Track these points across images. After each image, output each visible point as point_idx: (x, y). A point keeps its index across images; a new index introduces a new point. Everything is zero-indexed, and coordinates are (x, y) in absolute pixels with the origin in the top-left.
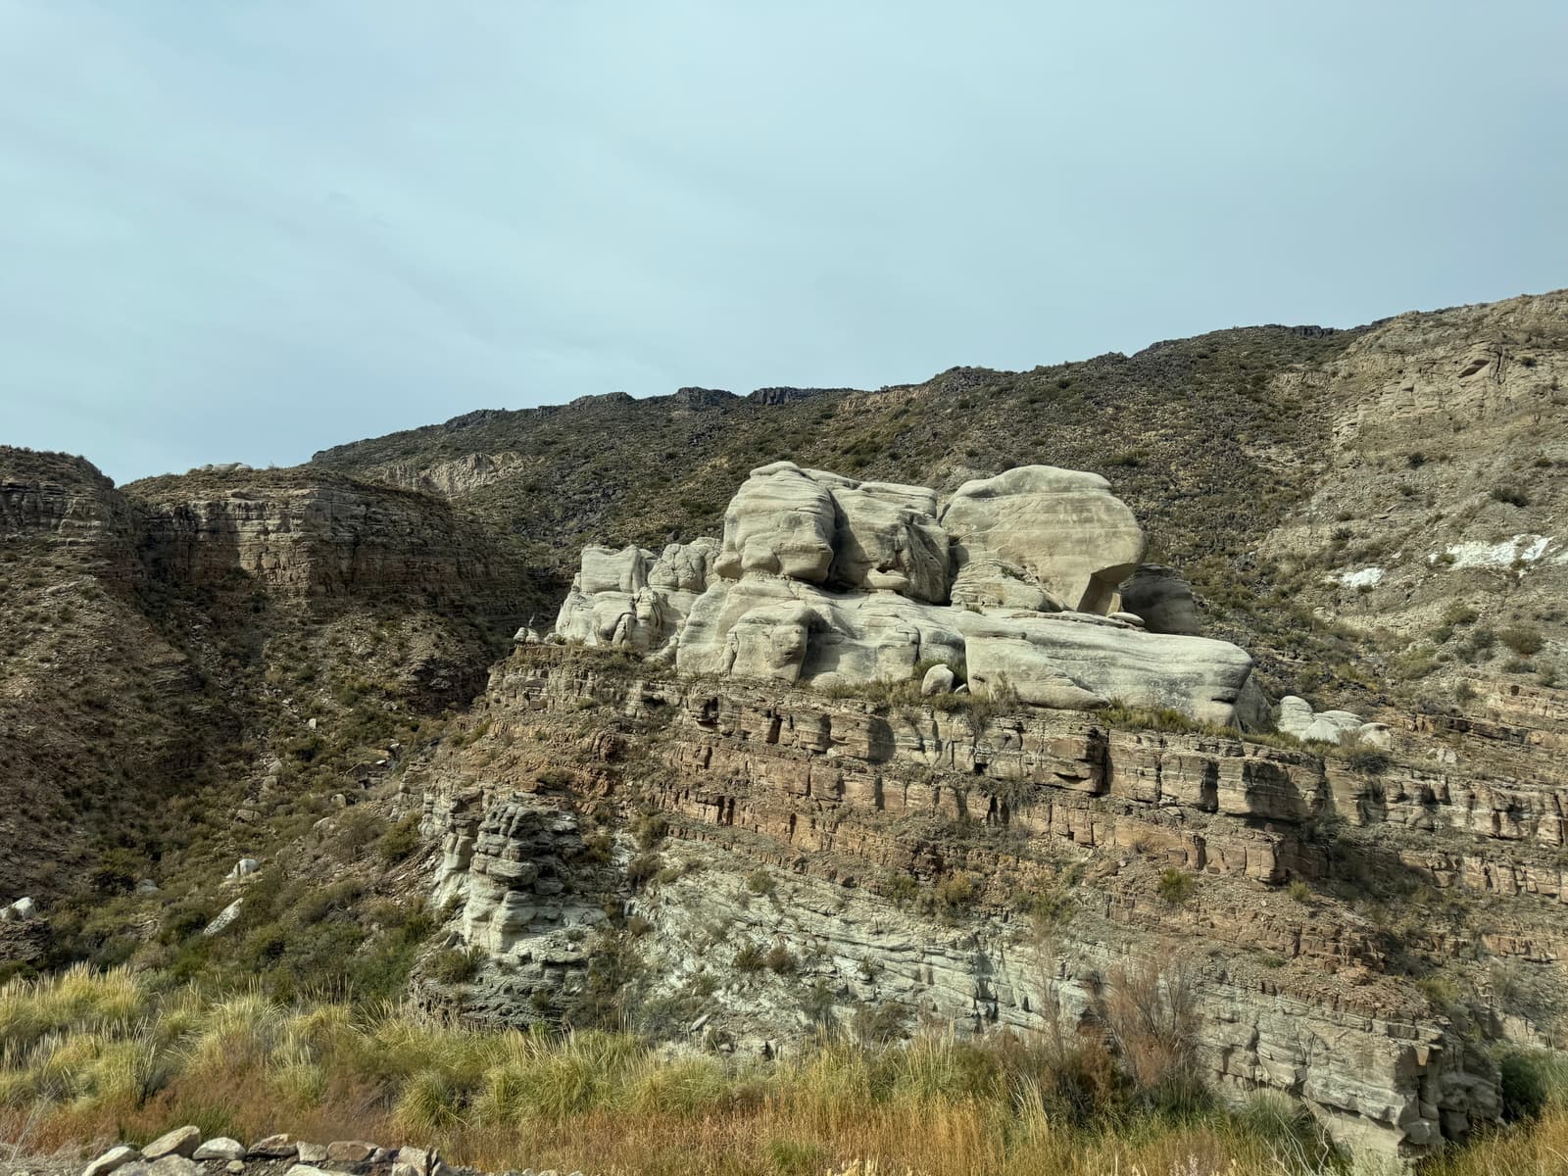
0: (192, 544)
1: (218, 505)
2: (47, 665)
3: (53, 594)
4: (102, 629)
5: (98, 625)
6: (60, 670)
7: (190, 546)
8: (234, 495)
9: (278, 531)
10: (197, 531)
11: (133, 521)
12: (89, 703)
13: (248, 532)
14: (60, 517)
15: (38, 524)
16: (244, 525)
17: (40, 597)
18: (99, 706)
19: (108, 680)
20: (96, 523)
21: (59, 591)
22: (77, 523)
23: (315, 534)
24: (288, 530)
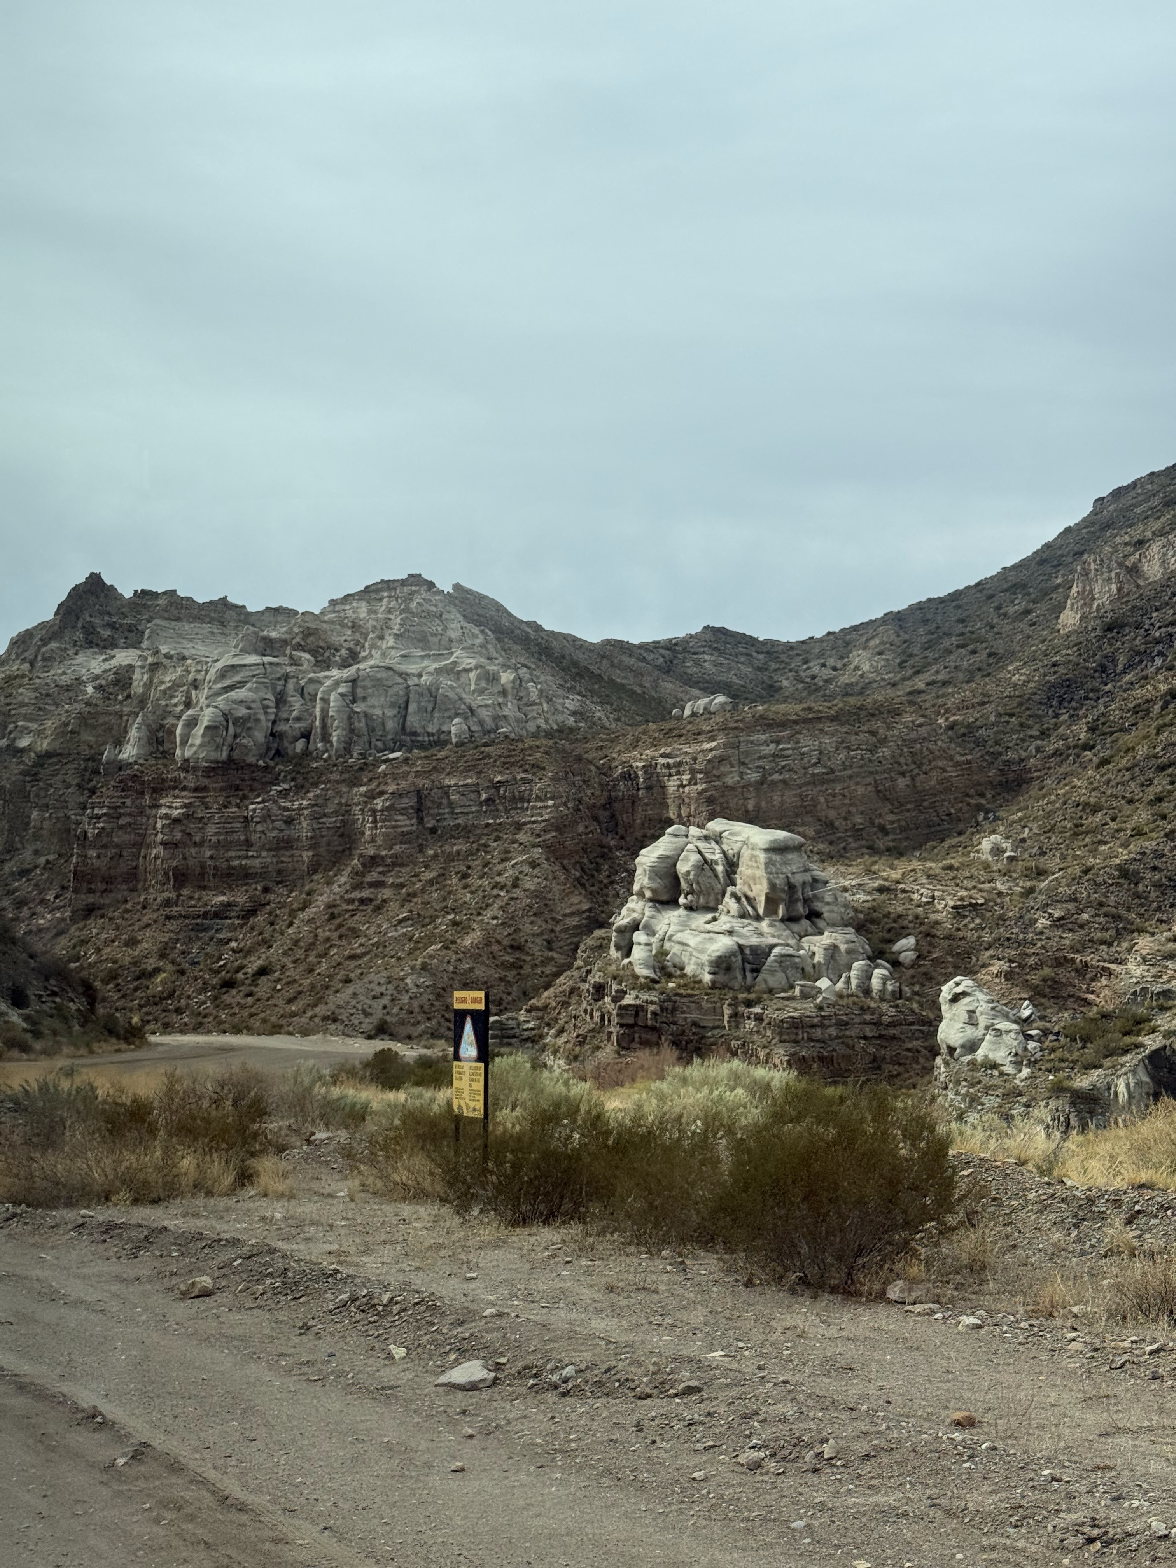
0: (634, 801)
1: (651, 766)
2: (495, 922)
3: (513, 866)
4: (536, 891)
5: (533, 888)
6: (502, 924)
7: (633, 803)
8: (661, 756)
9: (689, 784)
10: (638, 789)
11: (601, 785)
12: (512, 947)
13: (672, 785)
14: (529, 802)
15: (516, 808)
16: (669, 780)
17: (505, 870)
18: (516, 947)
19: (528, 928)
20: (550, 803)
21: (516, 864)
22: (539, 804)
23: (717, 783)
24: (696, 784)
